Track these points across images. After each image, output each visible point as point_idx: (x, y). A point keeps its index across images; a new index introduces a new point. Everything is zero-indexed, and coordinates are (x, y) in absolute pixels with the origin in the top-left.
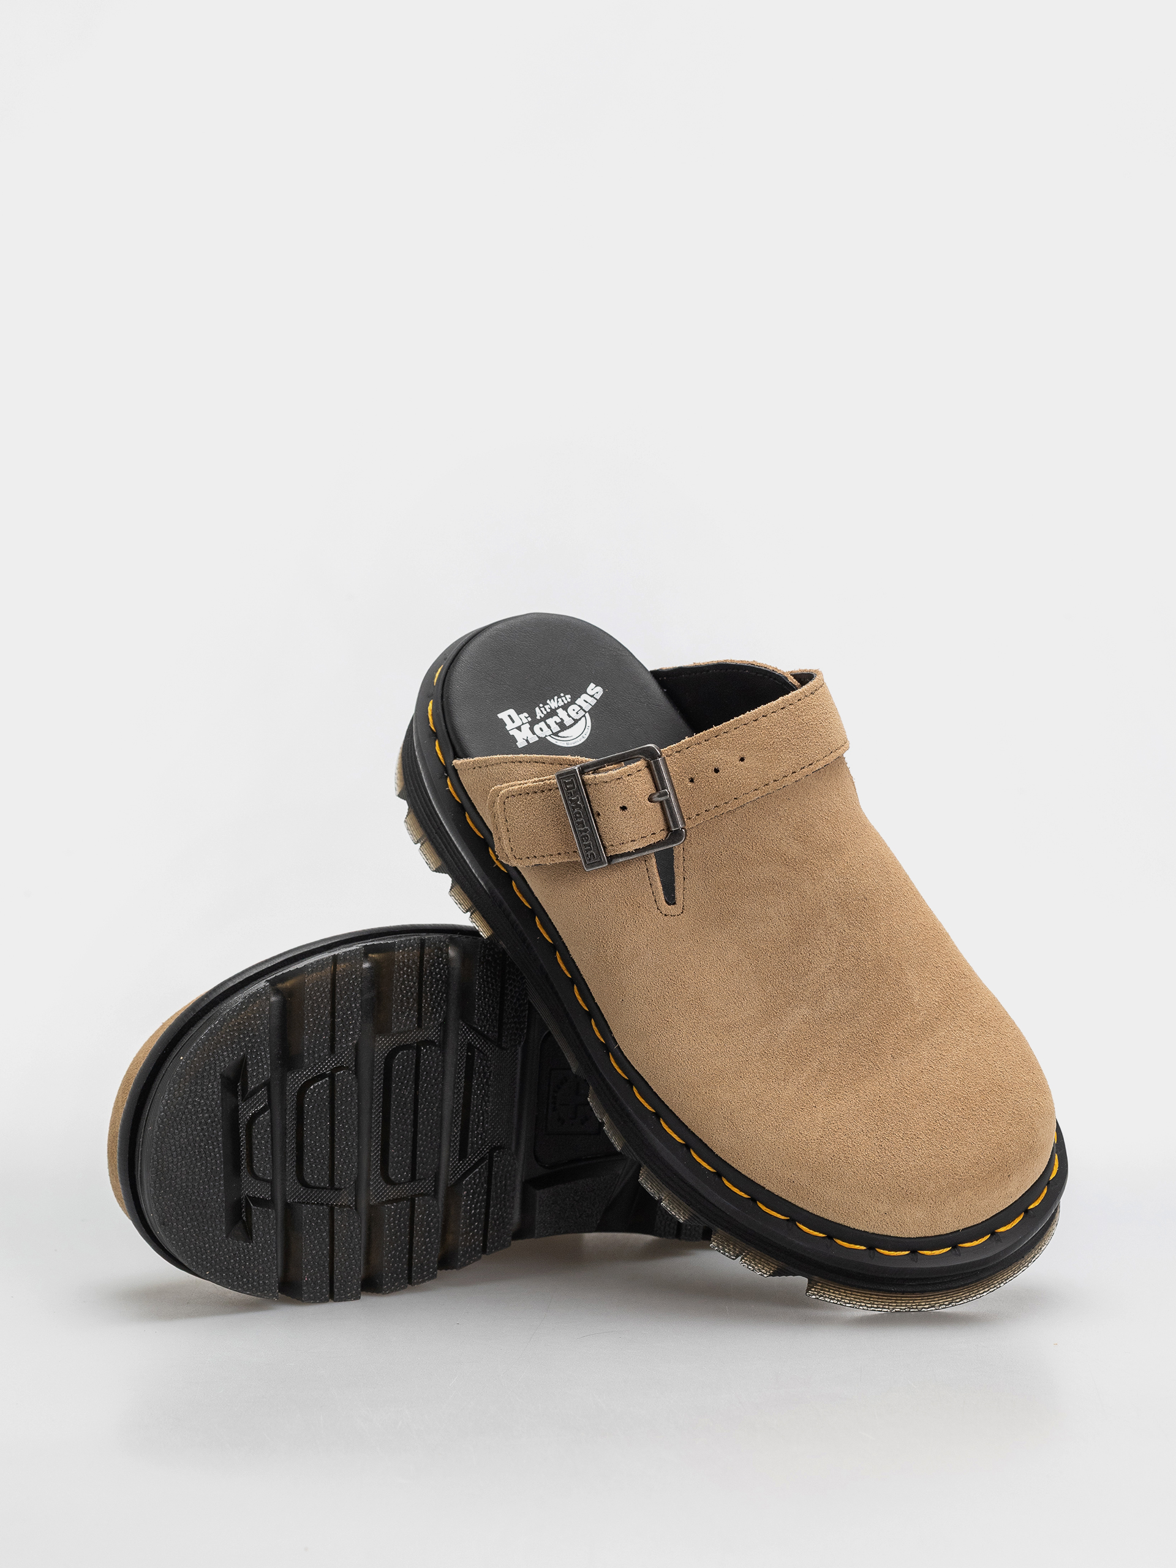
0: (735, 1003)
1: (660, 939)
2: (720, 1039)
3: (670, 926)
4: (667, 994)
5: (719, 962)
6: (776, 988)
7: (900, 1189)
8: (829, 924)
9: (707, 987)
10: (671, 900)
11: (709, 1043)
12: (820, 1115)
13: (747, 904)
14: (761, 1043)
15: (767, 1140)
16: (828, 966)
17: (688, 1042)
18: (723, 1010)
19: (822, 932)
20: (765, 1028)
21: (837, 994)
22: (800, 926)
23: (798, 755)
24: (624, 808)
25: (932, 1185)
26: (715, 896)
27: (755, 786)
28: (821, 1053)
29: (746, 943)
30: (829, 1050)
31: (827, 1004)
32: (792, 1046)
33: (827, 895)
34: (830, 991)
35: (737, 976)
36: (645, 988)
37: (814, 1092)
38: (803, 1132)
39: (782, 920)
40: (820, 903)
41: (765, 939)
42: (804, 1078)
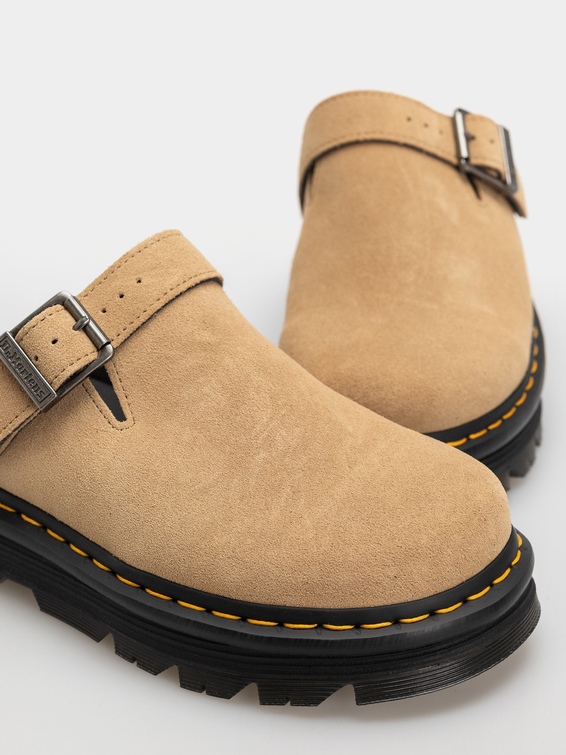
0: (204, 470)
1: (123, 448)
2: (202, 501)
3: (128, 435)
4: (144, 486)
5: (178, 445)
6: (232, 446)
7: (400, 548)
8: (256, 386)
9: (175, 467)
10: (121, 416)
11: (194, 507)
12: (308, 521)
13: (184, 392)
14: (236, 491)
15: (271, 557)
16: (268, 416)
17: (176, 514)
18: (196, 479)
19: (253, 393)
20: (235, 479)
21: (284, 434)
22: (234, 393)
23: (183, 269)
24: (54, 342)
25: (425, 537)
26: (156, 398)
27: (156, 297)
28: (289, 480)
29: (195, 422)
30: (295, 476)
31: (279, 444)
32: (263, 484)
33: (246, 364)
34: (278, 434)
35: (197, 450)
36: (125, 491)
37: (295, 508)
38: (299, 538)
39: (217, 393)
40: (243, 371)
41: (209, 413)
42: (283, 502)
